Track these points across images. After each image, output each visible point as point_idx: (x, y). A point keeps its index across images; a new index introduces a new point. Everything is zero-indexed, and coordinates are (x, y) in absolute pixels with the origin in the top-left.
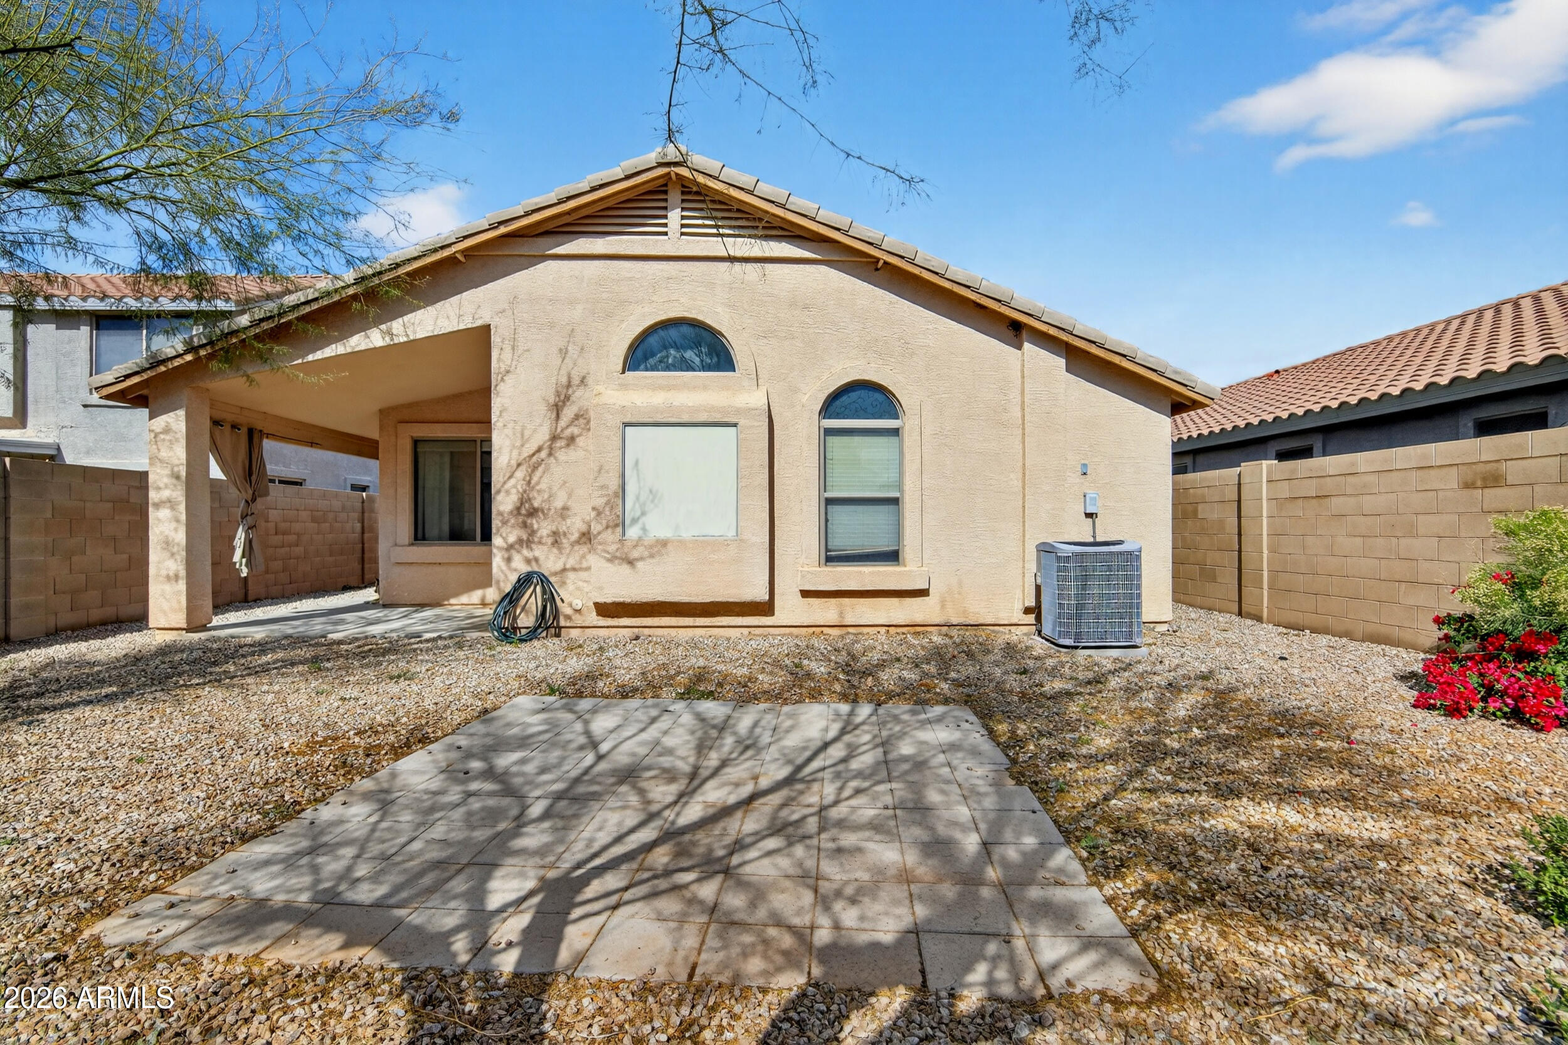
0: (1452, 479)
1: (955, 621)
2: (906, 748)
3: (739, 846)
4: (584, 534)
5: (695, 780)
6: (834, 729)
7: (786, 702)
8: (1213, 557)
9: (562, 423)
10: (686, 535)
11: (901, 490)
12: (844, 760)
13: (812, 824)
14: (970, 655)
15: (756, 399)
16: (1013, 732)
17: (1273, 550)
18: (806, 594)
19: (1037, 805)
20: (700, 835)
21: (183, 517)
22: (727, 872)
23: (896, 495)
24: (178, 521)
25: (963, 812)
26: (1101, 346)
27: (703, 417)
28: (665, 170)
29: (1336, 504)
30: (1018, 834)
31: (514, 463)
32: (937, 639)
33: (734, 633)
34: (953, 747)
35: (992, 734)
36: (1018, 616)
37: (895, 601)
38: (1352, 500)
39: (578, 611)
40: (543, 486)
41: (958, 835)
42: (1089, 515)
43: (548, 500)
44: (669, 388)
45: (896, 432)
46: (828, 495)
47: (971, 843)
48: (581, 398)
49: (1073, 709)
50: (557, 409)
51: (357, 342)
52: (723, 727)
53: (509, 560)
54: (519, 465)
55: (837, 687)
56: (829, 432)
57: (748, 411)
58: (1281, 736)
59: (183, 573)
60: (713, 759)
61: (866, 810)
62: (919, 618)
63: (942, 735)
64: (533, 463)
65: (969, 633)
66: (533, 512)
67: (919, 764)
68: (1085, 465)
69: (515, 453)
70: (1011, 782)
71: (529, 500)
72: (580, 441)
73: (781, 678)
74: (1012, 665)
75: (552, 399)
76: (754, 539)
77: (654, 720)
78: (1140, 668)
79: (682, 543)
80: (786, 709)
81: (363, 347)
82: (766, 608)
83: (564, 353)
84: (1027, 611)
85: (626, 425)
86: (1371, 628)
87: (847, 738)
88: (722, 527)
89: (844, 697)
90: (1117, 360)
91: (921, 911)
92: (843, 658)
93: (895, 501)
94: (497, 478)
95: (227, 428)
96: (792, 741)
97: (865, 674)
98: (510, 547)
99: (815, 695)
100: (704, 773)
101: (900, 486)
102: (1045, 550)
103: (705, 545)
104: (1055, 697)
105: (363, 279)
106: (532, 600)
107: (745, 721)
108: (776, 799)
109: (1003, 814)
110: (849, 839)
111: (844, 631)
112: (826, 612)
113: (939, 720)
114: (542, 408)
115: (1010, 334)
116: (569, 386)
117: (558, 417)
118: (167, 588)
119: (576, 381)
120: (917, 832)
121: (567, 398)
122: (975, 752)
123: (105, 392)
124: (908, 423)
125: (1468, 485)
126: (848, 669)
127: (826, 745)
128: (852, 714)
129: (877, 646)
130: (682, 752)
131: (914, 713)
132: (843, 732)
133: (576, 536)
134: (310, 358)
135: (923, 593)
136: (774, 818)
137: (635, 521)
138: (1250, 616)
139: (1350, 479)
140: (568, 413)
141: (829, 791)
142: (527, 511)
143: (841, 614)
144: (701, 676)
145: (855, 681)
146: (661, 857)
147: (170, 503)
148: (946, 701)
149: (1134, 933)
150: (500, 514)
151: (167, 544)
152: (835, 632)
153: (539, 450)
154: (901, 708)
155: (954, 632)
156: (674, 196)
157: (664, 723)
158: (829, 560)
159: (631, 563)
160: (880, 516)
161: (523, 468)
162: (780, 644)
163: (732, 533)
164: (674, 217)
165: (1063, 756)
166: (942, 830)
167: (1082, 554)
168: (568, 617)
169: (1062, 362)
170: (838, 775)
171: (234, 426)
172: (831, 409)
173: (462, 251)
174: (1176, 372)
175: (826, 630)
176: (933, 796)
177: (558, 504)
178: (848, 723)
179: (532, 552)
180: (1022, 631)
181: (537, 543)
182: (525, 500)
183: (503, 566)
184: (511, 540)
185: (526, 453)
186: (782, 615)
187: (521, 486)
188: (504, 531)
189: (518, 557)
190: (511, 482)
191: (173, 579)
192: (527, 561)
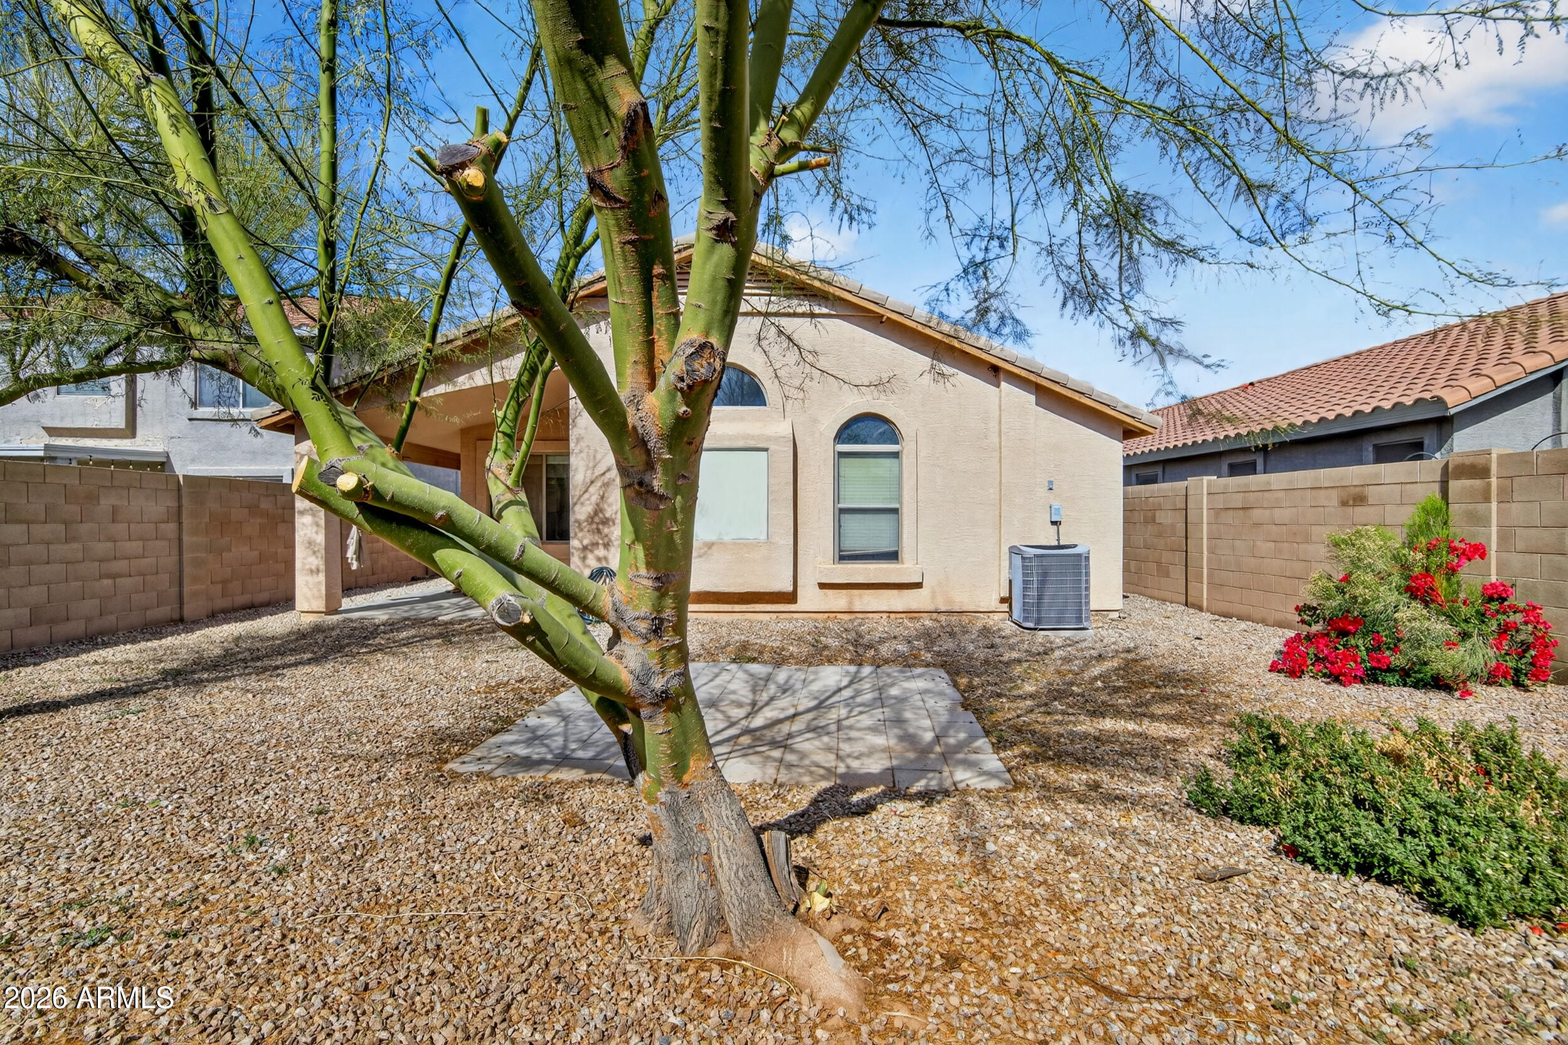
0: (1334, 497)
1: (943, 608)
2: (894, 691)
3: (790, 736)
5: (755, 708)
6: (845, 682)
7: (810, 664)
8: (1166, 557)
10: (727, 538)
11: (901, 503)
12: (852, 698)
13: (833, 728)
14: (952, 634)
15: (783, 428)
16: (970, 682)
17: (1211, 551)
18: (822, 586)
19: (974, 719)
20: (764, 732)
21: (322, 522)
22: (785, 747)
23: (896, 506)
24: (318, 525)
25: (927, 723)
26: (1064, 386)
29: (1257, 514)
30: (957, 732)
31: (588, 480)
32: (928, 623)
33: (765, 617)
34: (927, 691)
35: (955, 685)
36: (994, 604)
37: (895, 592)
38: (1267, 512)
40: (612, 501)
41: (920, 732)
42: (1054, 523)
45: (896, 455)
46: (841, 506)
47: (929, 736)
49: (1018, 670)
51: (464, 382)
52: (768, 679)
53: (584, 558)
54: (592, 482)
55: (848, 656)
56: (842, 455)
57: (776, 439)
58: (1158, 687)
59: (322, 567)
60: (765, 697)
61: (866, 721)
62: (914, 606)
63: (921, 684)
64: (606, 480)
65: (954, 619)
66: (606, 522)
67: (902, 700)
68: (1051, 482)
69: (589, 472)
70: (961, 710)
71: (601, 511)
73: (805, 650)
74: (983, 642)
76: (782, 542)
77: (717, 675)
78: (1084, 645)
79: (722, 544)
80: (811, 669)
81: (467, 386)
82: (790, 597)
84: (1003, 600)
87: (855, 686)
88: (756, 532)
89: (851, 662)
90: (1076, 397)
91: (895, 762)
92: (852, 636)
93: (895, 511)
94: (574, 492)
96: (815, 687)
97: (870, 646)
98: (585, 548)
99: (830, 661)
100: (760, 704)
101: (900, 499)
102: (1014, 551)
103: (742, 546)
104: (1008, 664)
105: (469, 333)
107: (782, 675)
108: (810, 716)
109: (951, 724)
110: (854, 734)
111: (853, 616)
112: (838, 600)
113: (920, 676)
115: (990, 375)
118: (310, 578)
120: (896, 731)
122: (941, 694)
123: (265, 423)
124: (907, 447)
125: (1344, 504)
126: (856, 643)
127: (840, 690)
128: (857, 672)
129: (880, 627)
130: (743, 692)
131: (902, 672)
132: (851, 683)
135: (918, 585)
136: (808, 725)
138: (1194, 606)
139: (1266, 494)
141: (843, 712)
142: (599, 520)
143: (851, 603)
144: (745, 646)
145: (861, 651)
146: (745, 740)
148: (928, 665)
149: (1009, 771)
150: (577, 521)
151: (310, 543)
152: (846, 617)
153: (609, 470)
154: (893, 670)
155: (942, 618)
157: (725, 676)
158: (842, 558)
160: (884, 522)
161: (597, 484)
162: (800, 625)
163: (763, 537)
165: (999, 695)
166: (911, 730)
167: (1042, 556)
169: (1032, 398)
170: (848, 705)
172: (844, 436)
174: (1126, 407)
175: (839, 616)
176: (908, 715)
178: (855, 677)
179: (601, 552)
180: (996, 617)
181: (607, 546)
182: (598, 510)
183: (579, 563)
184: (586, 542)
185: (598, 472)
186: (803, 603)
187: (595, 498)
188: (580, 535)
189: (590, 556)
190: (586, 496)
191: (315, 572)
192: (599, 559)
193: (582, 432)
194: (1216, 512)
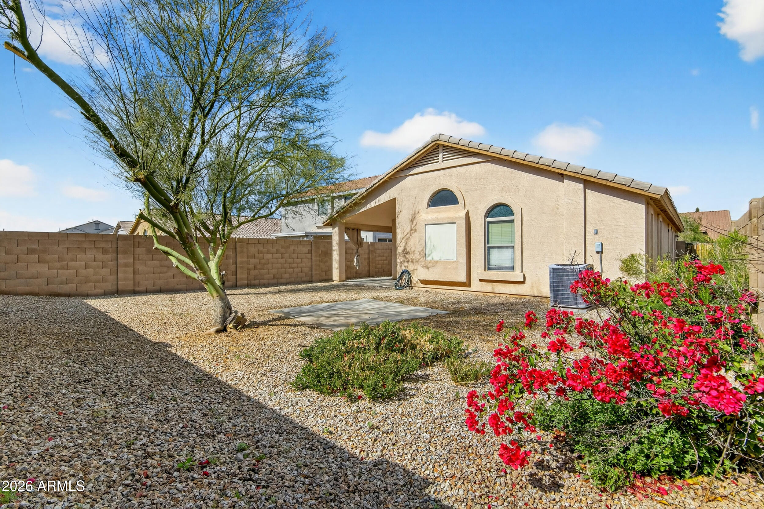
1: (536, 295)
9: (413, 226)
10: (442, 259)
11: (514, 243)
15: (462, 213)
18: (481, 280)
23: (512, 245)
24: (337, 254)
27: (446, 221)
28: (434, 143)
31: (402, 238)
33: (459, 292)
37: (512, 285)
39: (417, 282)
40: (409, 245)
42: (598, 252)
43: (410, 250)
44: (439, 212)
45: (512, 221)
46: (489, 245)
48: (417, 218)
50: (412, 221)
53: (401, 266)
56: (488, 223)
57: (459, 218)
59: (338, 267)
62: (521, 293)
64: (407, 237)
66: (407, 253)
68: (596, 230)
69: (403, 234)
71: (406, 249)
72: (416, 231)
75: (411, 219)
76: (461, 261)
79: (441, 262)
82: (468, 285)
83: (414, 204)
85: (426, 225)
88: (452, 256)
93: (512, 248)
94: (398, 242)
95: (351, 230)
98: (401, 262)
103: (447, 263)
106: (406, 278)
111: (494, 295)
112: (488, 287)
114: (409, 221)
115: (559, 178)
116: (415, 214)
117: (412, 224)
118: (336, 271)
119: (417, 212)
121: (414, 218)
123: (324, 224)
124: (517, 217)
133: (416, 260)
134: (361, 211)
135: (523, 282)
137: (429, 255)
140: (415, 223)
142: (406, 252)
143: (493, 289)
147: (336, 250)
150: (399, 253)
151: (336, 260)
152: (491, 295)
153: (408, 234)
155: (534, 299)
156: (441, 149)
158: (488, 269)
159: (428, 268)
160: (508, 252)
161: (405, 239)
163: (455, 259)
164: (441, 155)
168: (415, 284)
169: (582, 186)
171: (353, 229)
172: (490, 214)
173: (389, 178)
175: (488, 294)
177: (412, 250)
179: (406, 264)
181: (408, 262)
184: (401, 260)
185: (405, 234)
186: (473, 287)
187: (404, 244)
188: (400, 258)
189: (403, 265)
190: (401, 243)
191: (337, 269)
192: (405, 267)
193: (400, 220)
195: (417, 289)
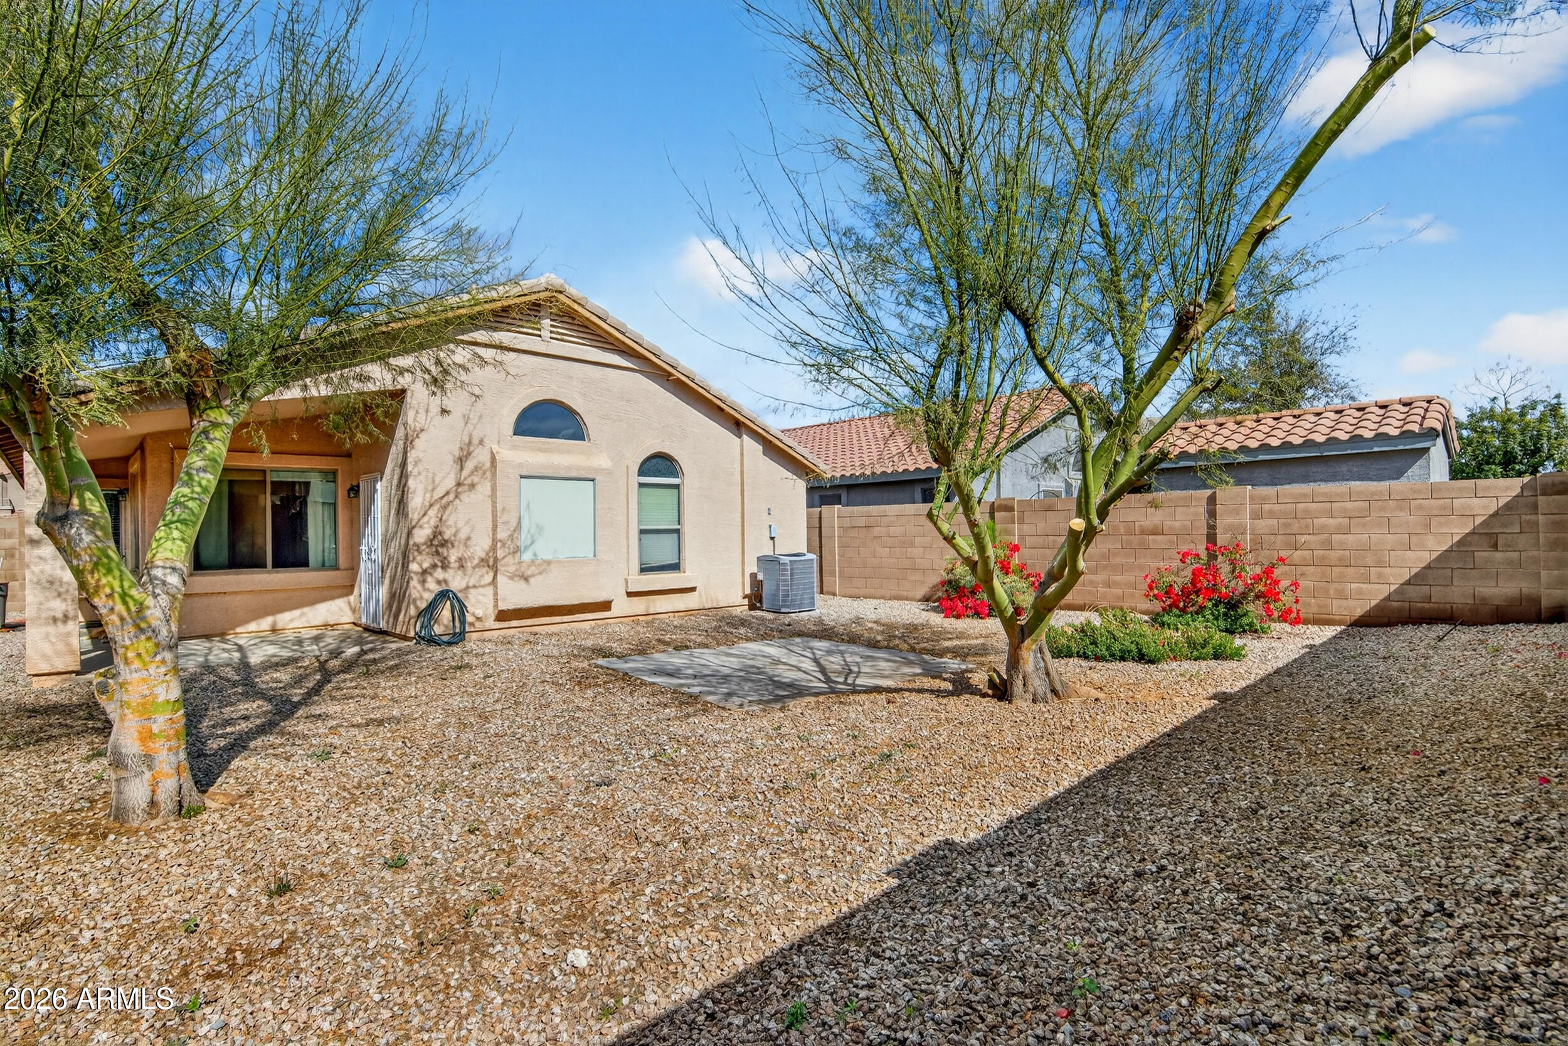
1: (707, 606)
4: (482, 560)
9: (465, 473)
10: (561, 557)
11: (681, 524)
15: (604, 462)
17: (841, 555)
18: (630, 594)
23: (679, 527)
27: (574, 474)
29: (876, 531)
31: (427, 503)
32: (705, 618)
36: (742, 600)
37: (678, 596)
39: (478, 619)
40: (450, 522)
42: (772, 539)
43: (455, 535)
44: (543, 451)
45: (677, 487)
46: (643, 527)
48: (481, 456)
50: (461, 461)
53: (423, 582)
54: (431, 505)
56: (643, 486)
57: (600, 471)
59: (74, 613)
62: (692, 606)
64: (445, 503)
66: (444, 543)
68: (769, 508)
69: (428, 495)
71: (440, 533)
72: (479, 488)
75: (457, 453)
76: (606, 558)
79: (560, 562)
82: (606, 606)
83: (466, 417)
84: (745, 596)
85: (521, 477)
86: (894, 593)
88: (583, 549)
93: (677, 531)
94: (413, 516)
98: (424, 572)
101: (680, 521)
102: (768, 559)
103: (574, 562)
106: (445, 613)
111: (650, 617)
112: (639, 606)
114: (449, 460)
115: (734, 428)
116: (470, 443)
117: (462, 468)
118: (51, 629)
119: (475, 441)
121: (469, 454)
124: (685, 481)
133: (476, 561)
135: (693, 589)
137: (527, 548)
138: (829, 593)
140: (469, 465)
142: (438, 543)
143: (647, 607)
150: (416, 545)
151: (51, 582)
152: (644, 619)
153: (447, 493)
155: (709, 613)
156: (546, 310)
158: (644, 570)
159: (526, 579)
160: (670, 540)
161: (436, 507)
163: (591, 555)
168: (472, 624)
169: (761, 448)
172: (643, 470)
175: (640, 618)
177: (462, 535)
179: (441, 575)
180: (739, 609)
181: (446, 567)
182: (437, 533)
183: (419, 587)
184: (426, 565)
185: (437, 495)
186: (615, 610)
187: (433, 522)
188: (419, 558)
189: (429, 579)
190: (426, 519)
191: (60, 620)
192: (439, 582)
193: (421, 455)
194: (844, 529)
195: (475, 636)
